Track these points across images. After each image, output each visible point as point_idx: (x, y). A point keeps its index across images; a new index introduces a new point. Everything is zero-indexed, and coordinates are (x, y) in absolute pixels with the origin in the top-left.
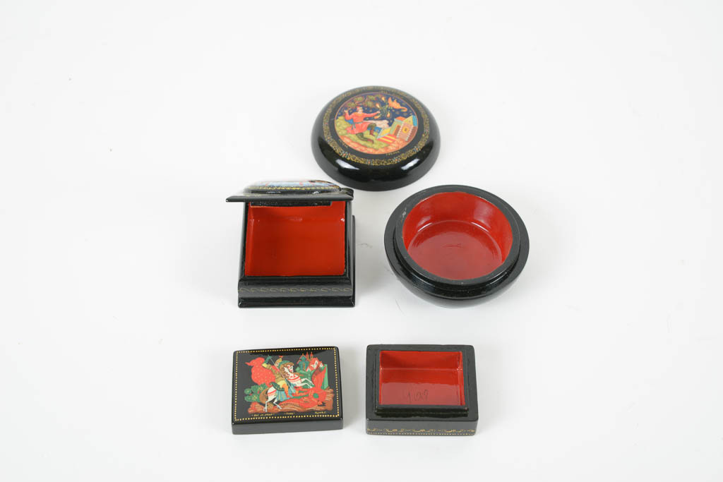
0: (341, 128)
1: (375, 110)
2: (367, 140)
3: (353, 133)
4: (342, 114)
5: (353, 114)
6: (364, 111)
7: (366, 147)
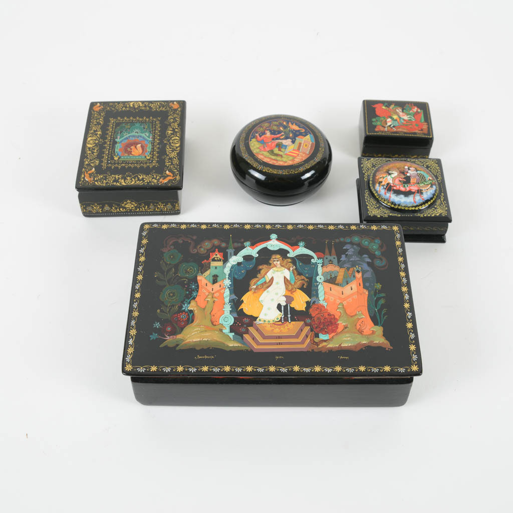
0: (255, 147)
1: (279, 132)
2: (277, 155)
3: (265, 150)
4: (254, 137)
5: (263, 136)
6: (271, 134)
7: (277, 160)
